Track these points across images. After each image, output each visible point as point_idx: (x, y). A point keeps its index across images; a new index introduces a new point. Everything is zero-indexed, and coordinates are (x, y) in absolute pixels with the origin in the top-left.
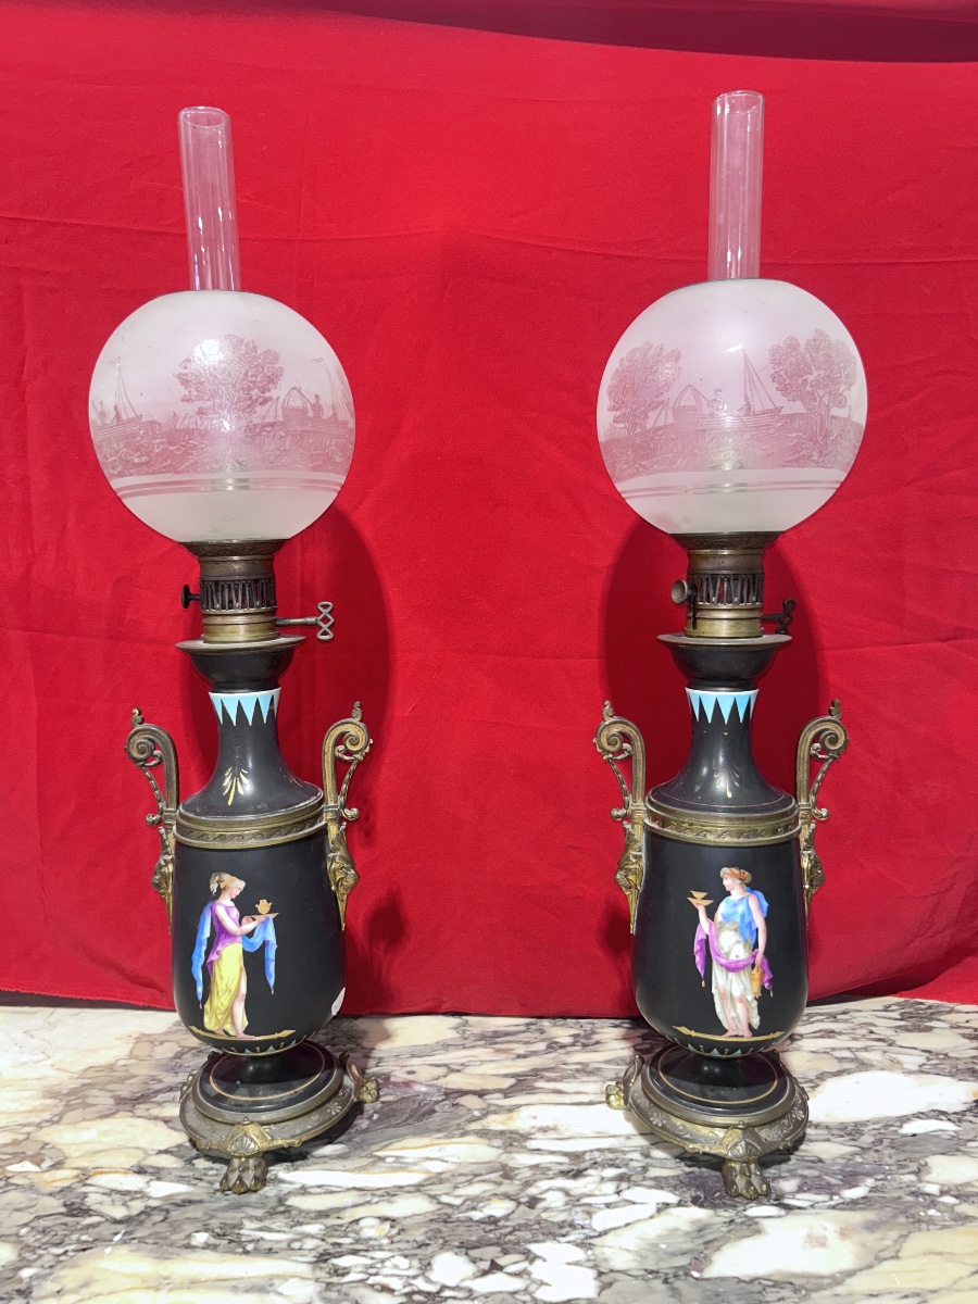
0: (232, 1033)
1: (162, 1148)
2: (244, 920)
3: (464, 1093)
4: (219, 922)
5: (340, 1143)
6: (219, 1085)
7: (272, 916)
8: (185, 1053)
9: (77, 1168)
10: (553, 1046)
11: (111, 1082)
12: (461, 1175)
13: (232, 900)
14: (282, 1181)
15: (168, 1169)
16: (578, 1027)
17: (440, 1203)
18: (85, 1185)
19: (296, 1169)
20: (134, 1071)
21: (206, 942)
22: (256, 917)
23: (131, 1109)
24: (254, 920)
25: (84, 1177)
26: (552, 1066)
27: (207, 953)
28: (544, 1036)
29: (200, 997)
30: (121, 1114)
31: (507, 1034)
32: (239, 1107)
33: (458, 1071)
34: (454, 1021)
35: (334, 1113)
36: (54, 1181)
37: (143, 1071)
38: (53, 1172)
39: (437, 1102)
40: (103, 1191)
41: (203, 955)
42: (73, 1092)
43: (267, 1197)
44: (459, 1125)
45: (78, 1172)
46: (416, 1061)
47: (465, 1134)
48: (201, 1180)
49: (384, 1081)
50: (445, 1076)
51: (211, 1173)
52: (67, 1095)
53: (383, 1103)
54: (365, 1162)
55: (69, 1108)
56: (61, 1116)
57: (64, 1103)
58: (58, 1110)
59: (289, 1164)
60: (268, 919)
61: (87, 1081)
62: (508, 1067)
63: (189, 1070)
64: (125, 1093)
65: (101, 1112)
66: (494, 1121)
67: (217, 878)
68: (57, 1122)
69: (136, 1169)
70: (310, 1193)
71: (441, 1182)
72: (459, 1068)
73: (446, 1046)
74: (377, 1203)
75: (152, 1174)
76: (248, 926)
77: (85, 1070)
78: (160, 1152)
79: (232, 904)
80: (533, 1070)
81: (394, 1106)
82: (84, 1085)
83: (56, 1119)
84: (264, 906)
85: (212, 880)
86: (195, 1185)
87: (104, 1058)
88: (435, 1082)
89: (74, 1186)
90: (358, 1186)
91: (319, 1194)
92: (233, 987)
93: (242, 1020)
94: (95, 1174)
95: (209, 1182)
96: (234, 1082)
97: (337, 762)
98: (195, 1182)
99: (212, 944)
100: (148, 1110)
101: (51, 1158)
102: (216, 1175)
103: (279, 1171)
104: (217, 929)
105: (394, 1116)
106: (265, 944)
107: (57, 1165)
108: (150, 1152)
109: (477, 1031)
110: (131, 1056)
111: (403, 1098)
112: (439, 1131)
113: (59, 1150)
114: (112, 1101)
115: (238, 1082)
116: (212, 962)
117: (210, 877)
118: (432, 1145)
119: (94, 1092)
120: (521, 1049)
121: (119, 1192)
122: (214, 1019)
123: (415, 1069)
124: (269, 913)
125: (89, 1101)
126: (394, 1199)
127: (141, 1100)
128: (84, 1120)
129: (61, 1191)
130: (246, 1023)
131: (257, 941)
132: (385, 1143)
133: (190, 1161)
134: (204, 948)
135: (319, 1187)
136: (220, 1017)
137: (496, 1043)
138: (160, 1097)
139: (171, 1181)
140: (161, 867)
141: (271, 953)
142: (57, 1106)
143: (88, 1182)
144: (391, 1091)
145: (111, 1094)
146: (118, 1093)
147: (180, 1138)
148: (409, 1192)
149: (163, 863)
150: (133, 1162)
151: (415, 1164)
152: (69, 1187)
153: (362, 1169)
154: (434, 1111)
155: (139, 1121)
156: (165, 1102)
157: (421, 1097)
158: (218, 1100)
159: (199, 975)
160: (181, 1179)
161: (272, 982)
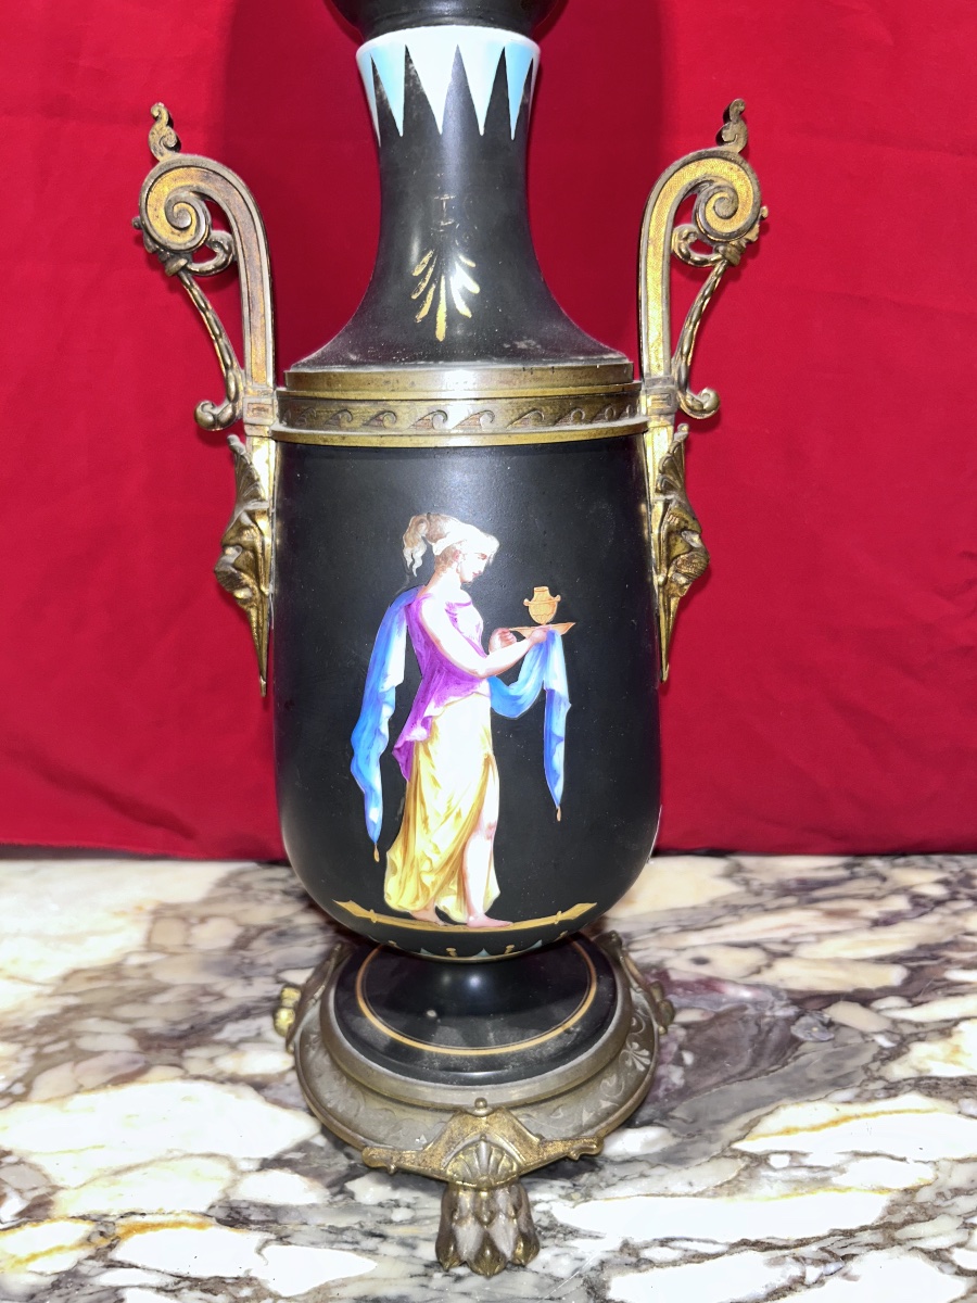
0: (456, 915)
1: (270, 1153)
2: (496, 639)
3: (831, 998)
4: (430, 644)
5: (648, 1123)
6: (387, 1020)
7: (561, 629)
8: (254, 938)
9: (83, 1218)
10: (921, 905)
11: (121, 1002)
12: (957, 1192)
13: (465, 586)
14: (572, 1233)
15: (296, 1209)
16: (935, 866)
17: (961, 1272)
18: (112, 1265)
19: (587, 1197)
20: (163, 976)
21: (391, 697)
22: (525, 631)
23: (175, 1059)
24: (520, 637)
25: (105, 1243)
26: (949, 938)
27: (397, 725)
28: (888, 885)
29: (375, 833)
30: (158, 1072)
31: (825, 884)
32: (450, 1072)
33: (786, 955)
34: (716, 865)
35: (642, 1069)
36: (34, 1257)
37: (180, 976)
38: (29, 1230)
39: (790, 1021)
40: (156, 1280)
41: (385, 729)
42: (47, 1026)
43: (558, 1280)
44: (866, 1069)
45: (86, 1228)
46: (694, 939)
47: (893, 1089)
48: (382, 1236)
49: (660, 979)
50: (769, 966)
51: (399, 1215)
52: (36, 1032)
53: (686, 1026)
54: (729, 1169)
55: (43, 1062)
56: (28, 1081)
57: (31, 1051)
58: (20, 1069)
59: (568, 1184)
60: (551, 635)
61: (72, 1001)
62: (871, 943)
63: (271, 971)
64: (155, 1025)
65: (111, 1069)
66: (931, 1057)
67: (423, 529)
68: (21, 1098)
69: (222, 1214)
70: (650, 1262)
71: (928, 1214)
72: (785, 949)
73: (734, 910)
74: (820, 1282)
75: (264, 1225)
76: (505, 653)
77: (66, 978)
78: (266, 1165)
79: (466, 597)
80: (920, 947)
81: (710, 1032)
82: (67, 1010)
83: (18, 1089)
84: (542, 603)
85: (408, 536)
86: (372, 1252)
87: (98, 952)
88: (757, 979)
89: (83, 1270)
90: (753, 1238)
91: (674, 1263)
92: (466, 809)
93: (484, 885)
94: (130, 1231)
95: (403, 1243)
96: (422, 1013)
97: (676, 264)
98: (371, 1243)
99: (409, 702)
100: (211, 1060)
101: (20, 1192)
102: (413, 1221)
103: (549, 1200)
104: (424, 663)
105: (724, 1055)
106: (544, 699)
107: (37, 1210)
108: (244, 1166)
109: (768, 879)
110: (149, 947)
111: (718, 1016)
112: (838, 1083)
113: (32, 1167)
114: (130, 1044)
115: (432, 1014)
116: (410, 748)
117: (404, 527)
118: (846, 1119)
119: (91, 1024)
120: (872, 910)
121: (196, 1283)
122: (412, 885)
123: (704, 953)
124: (556, 620)
125: (86, 1043)
126: (853, 1267)
127: (193, 1038)
128: (79, 1089)
129: (55, 1286)
130: (495, 892)
131: (525, 691)
132: (744, 1119)
133: (338, 1185)
134: (387, 712)
135: (664, 1243)
136: (428, 879)
137: (817, 900)
138: (231, 1031)
139: (313, 1244)
140: (242, 528)
141: (558, 724)
142: (17, 1060)
143: (118, 1254)
144: (685, 1001)
145: (126, 1028)
146: (141, 1025)
147: (299, 1127)
148: (877, 1247)
149: (246, 520)
150: (208, 1194)
151: (840, 1170)
152: (72, 1274)
153: (731, 1187)
154: (795, 1042)
155: (200, 1086)
156: (243, 1041)
157: (751, 1011)
158: (397, 1057)
159: (371, 777)
160: (335, 1235)
161: (558, 790)
